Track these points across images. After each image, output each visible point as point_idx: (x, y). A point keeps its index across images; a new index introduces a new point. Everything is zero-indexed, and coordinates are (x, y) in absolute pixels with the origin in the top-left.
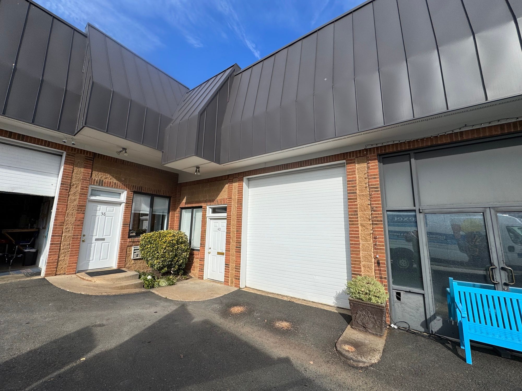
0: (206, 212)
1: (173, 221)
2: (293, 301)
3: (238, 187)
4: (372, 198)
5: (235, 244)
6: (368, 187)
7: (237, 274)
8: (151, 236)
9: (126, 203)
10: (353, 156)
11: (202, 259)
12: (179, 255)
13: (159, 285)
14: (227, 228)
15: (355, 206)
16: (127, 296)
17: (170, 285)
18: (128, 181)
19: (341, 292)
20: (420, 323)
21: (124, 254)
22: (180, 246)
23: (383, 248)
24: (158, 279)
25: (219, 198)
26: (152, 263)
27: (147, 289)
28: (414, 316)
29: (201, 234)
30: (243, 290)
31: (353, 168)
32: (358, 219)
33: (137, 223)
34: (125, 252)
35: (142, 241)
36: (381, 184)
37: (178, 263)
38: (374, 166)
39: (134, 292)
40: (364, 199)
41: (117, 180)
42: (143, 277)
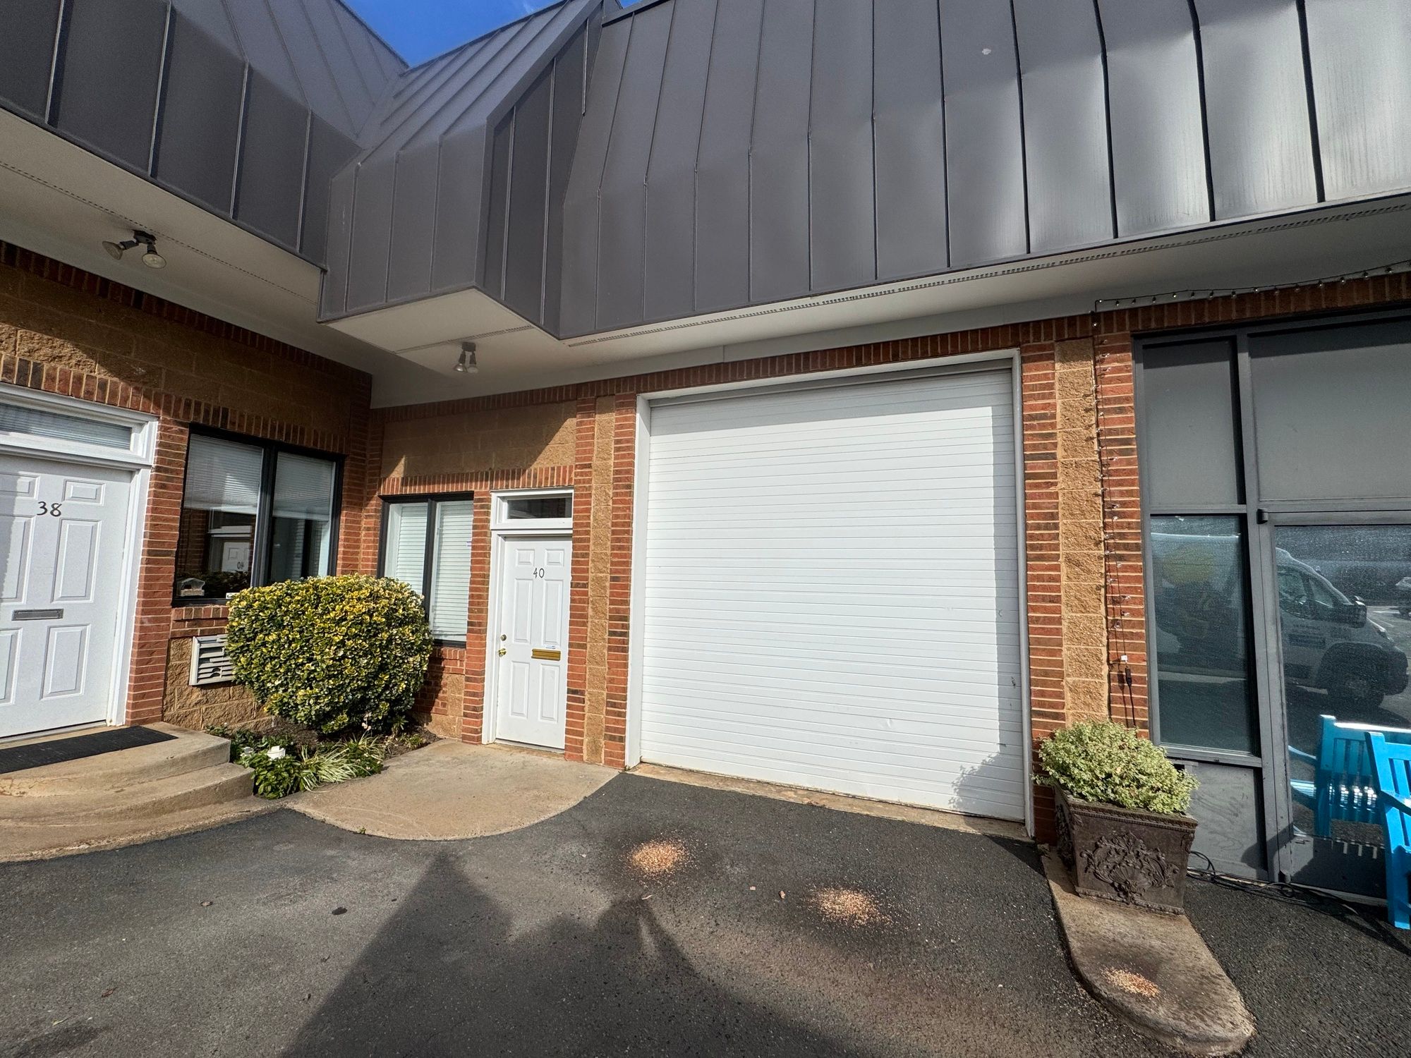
0: (488, 514)
1: (354, 544)
2: (821, 803)
3: (618, 429)
4: (1109, 473)
5: (606, 623)
6: (1096, 440)
7: (617, 722)
8: (278, 600)
9: (158, 469)
10: (1048, 336)
11: (476, 676)
12: (395, 667)
13: (318, 778)
14: (573, 570)
15: (1051, 499)
16: (190, 842)
17: (362, 774)
18: (163, 382)
19: (977, 767)
20: (1241, 853)
21: (156, 669)
22: (396, 635)
23: (1139, 631)
24: (311, 753)
25: (542, 463)
26: (285, 700)
27: (270, 799)
28: (1224, 834)
29: (471, 590)
30: (636, 773)
31: (1046, 376)
32: (1057, 542)
33: (197, 552)
34: (159, 660)
35: (239, 616)
36: (1138, 430)
37: (391, 692)
38: (1119, 370)
39: (219, 818)
40: (1081, 476)
41: (110, 371)
42: (247, 753)
